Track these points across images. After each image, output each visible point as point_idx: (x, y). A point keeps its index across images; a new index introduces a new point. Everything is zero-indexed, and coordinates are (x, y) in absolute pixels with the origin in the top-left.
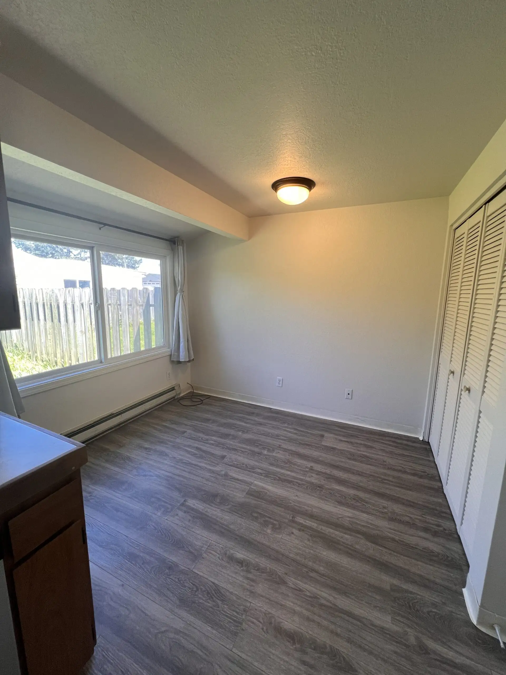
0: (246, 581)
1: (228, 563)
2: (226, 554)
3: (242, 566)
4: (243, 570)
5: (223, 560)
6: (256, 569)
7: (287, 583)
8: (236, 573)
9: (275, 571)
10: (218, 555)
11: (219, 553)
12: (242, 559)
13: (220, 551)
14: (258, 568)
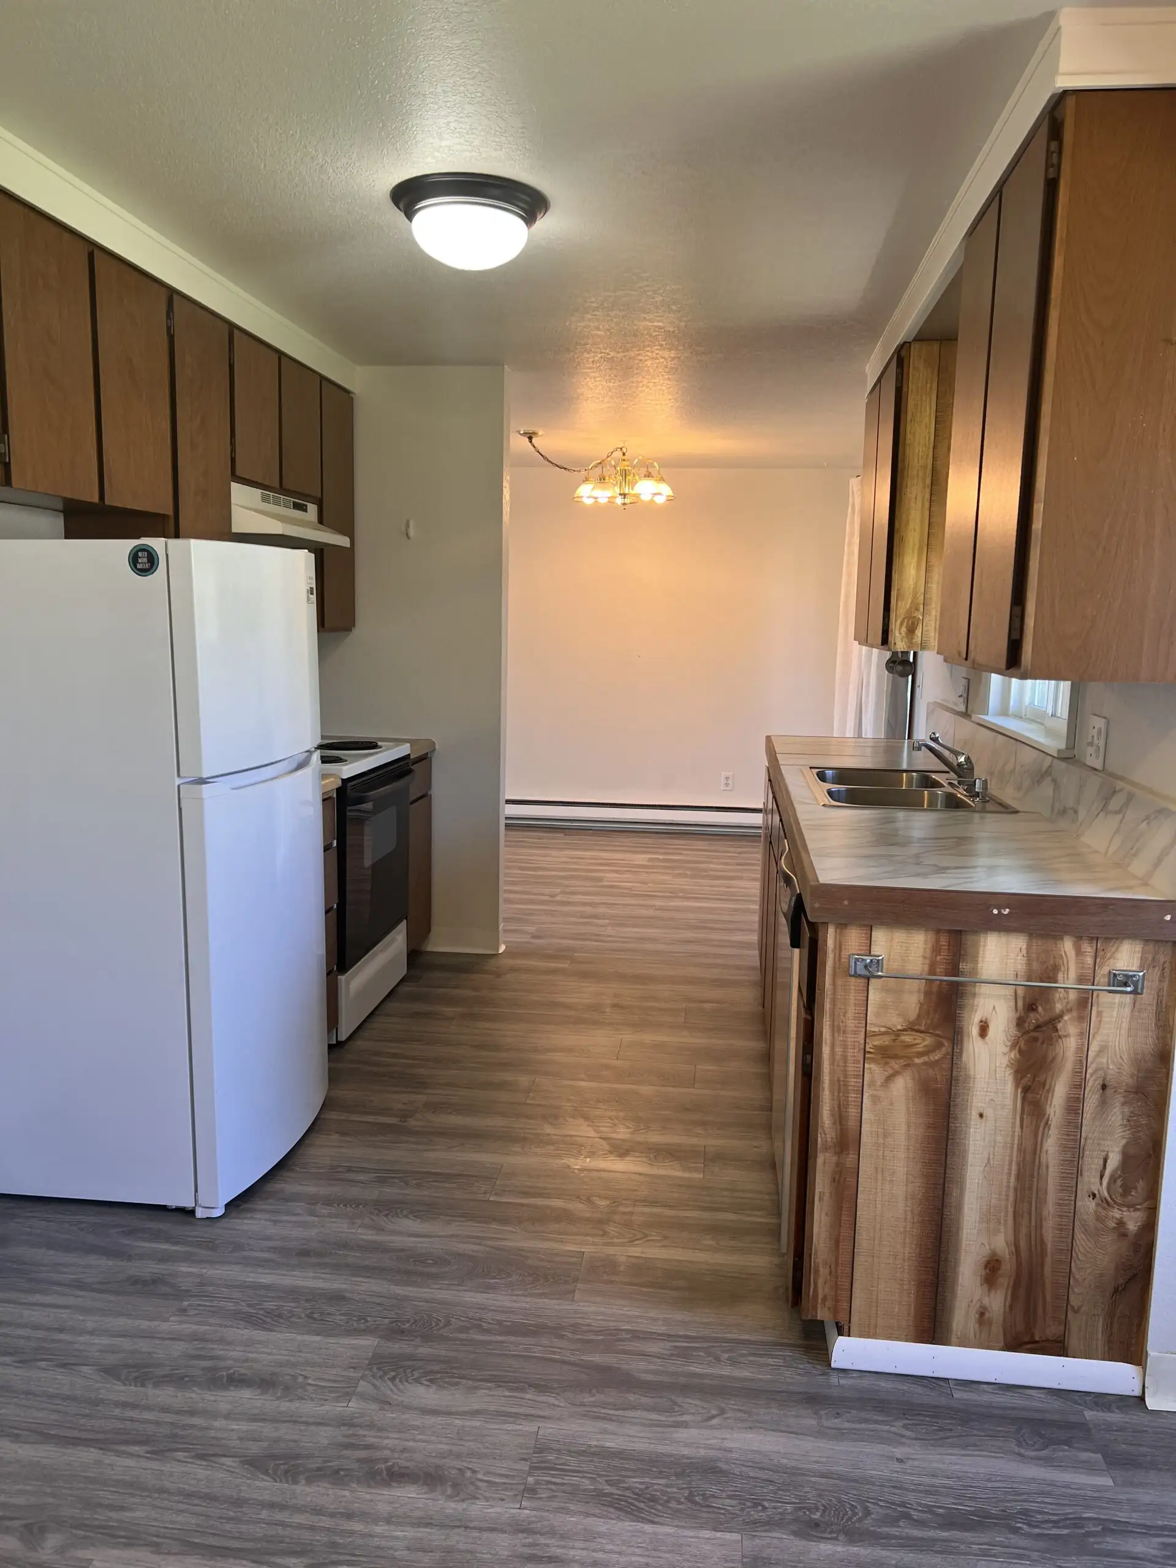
0: (371, 1440)
1: (438, 1467)
2: (455, 1485)
3: (389, 1469)
4: (386, 1460)
5: (459, 1469)
6: (342, 1473)
7: (243, 1463)
8: (404, 1450)
9: (278, 1480)
10: (480, 1476)
11: (479, 1484)
12: (394, 1484)
13: (478, 1488)
14: (337, 1476)
